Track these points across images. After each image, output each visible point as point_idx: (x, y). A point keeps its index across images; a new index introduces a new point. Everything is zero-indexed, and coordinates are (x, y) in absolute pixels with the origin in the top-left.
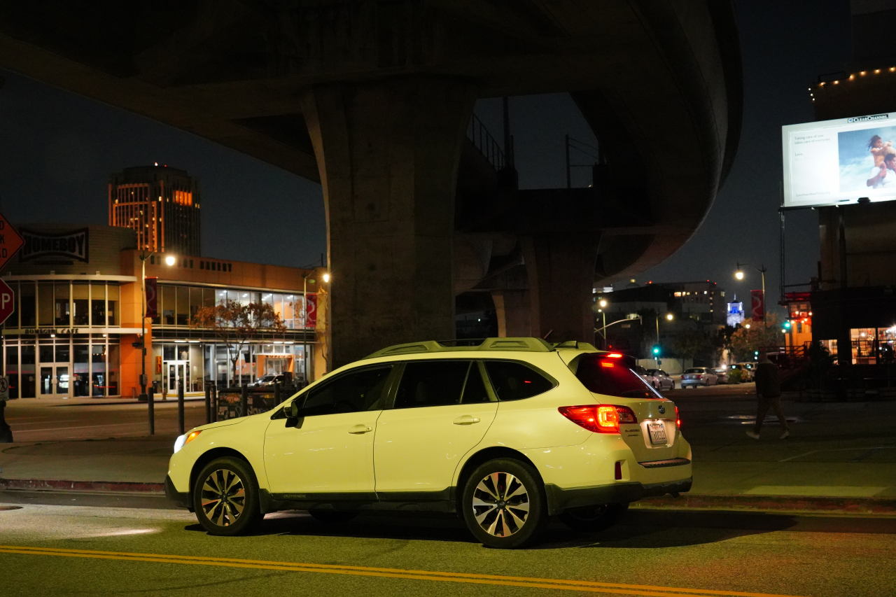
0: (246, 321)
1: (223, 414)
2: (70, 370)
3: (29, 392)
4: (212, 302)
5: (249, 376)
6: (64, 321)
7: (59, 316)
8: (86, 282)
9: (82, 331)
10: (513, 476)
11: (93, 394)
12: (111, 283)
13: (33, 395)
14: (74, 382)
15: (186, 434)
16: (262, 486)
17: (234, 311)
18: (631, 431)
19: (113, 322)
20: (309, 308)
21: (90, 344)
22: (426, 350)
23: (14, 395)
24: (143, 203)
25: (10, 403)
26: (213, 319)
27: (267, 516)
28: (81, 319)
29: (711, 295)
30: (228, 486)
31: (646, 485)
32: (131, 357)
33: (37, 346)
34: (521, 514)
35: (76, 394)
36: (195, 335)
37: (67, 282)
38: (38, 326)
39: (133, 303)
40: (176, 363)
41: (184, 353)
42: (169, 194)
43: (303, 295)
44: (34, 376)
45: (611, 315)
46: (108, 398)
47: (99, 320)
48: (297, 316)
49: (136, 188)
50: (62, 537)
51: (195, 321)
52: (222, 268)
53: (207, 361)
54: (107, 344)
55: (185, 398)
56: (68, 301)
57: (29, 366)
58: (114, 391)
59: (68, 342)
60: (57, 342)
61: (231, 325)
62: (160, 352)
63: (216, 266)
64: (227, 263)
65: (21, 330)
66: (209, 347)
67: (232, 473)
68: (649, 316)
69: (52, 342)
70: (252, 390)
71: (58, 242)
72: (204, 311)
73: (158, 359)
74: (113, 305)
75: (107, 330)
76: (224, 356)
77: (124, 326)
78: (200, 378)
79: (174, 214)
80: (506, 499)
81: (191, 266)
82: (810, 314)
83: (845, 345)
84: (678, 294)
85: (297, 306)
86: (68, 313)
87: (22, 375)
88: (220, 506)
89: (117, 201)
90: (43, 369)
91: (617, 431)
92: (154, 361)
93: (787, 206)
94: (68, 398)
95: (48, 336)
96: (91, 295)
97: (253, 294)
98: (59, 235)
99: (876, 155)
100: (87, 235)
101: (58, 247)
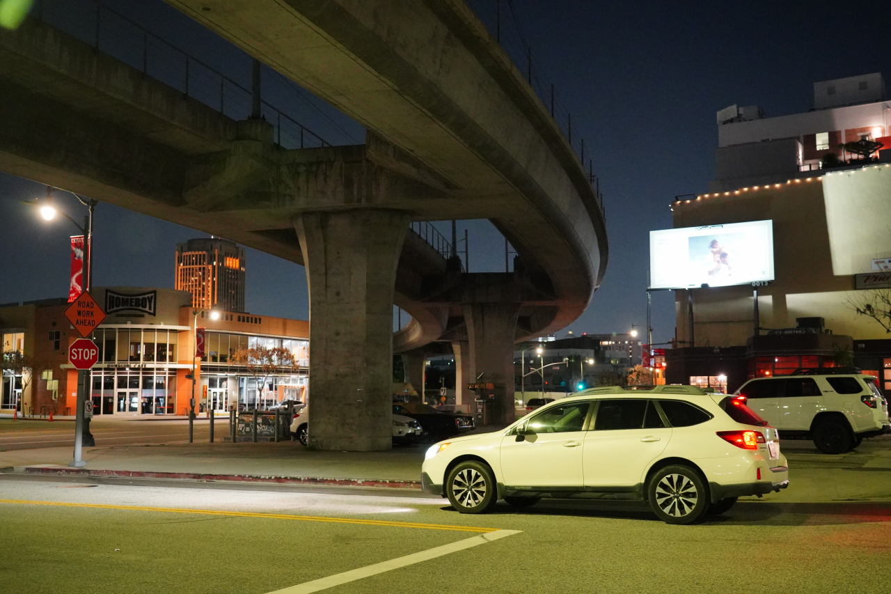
0: (271, 360)
2: (139, 394)
3: (108, 410)
4: (246, 346)
5: (272, 401)
6: (136, 358)
7: (132, 355)
8: (153, 330)
9: (148, 366)
11: (156, 412)
12: (171, 331)
13: (111, 412)
14: (142, 403)
17: (261, 353)
19: (172, 359)
21: (155, 375)
23: (97, 412)
24: (202, 266)
25: (95, 418)
26: (245, 358)
28: (149, 357)
32: (184, 387)
33: (116, 376)
36: (233, 370)
37: (139, 330)
38: (117, 362)
39: (187, 345)
40: (218, 390)
42: (222, 260)
44: (112, 398)
46: (167, 416)
47: (162, 358)
51: (233, 360)
52: (254, 321)
53: (241, 389)
54: (167, 376)
56: (140, 343)
57: (109, 391)
58: (171, 410)
59: (139, 373)
60: (130, 373)
61: (259, 363)
62: (206, 382)
63: (250, 319)
64: (257, 317)
65: (104, 365)
66: (243, 379)
69: (126, 373)
71: (134, 301)
72: (239, 353)
73: (204, 388)
74: (172, 347)
75: (167, 365)
76: (253, 385)
77: (180, 362)
78: (235, 402)
79: (224, 274)
81: (231, 319)
82: (664, 365)
84: (605, 343)
86: (139, 352)
87: (104, 398)
89: (182, 264)
90: (119, 393)
91: (755, 448)
92: (202, 388)
93: (653, 286)
94: (138, 415)
95: (124, 369)
96: (156, 339)
97: (277, 340)
98: (133, 296)
99: (715, 253)
100: (155, 295)
101: (133, 304)
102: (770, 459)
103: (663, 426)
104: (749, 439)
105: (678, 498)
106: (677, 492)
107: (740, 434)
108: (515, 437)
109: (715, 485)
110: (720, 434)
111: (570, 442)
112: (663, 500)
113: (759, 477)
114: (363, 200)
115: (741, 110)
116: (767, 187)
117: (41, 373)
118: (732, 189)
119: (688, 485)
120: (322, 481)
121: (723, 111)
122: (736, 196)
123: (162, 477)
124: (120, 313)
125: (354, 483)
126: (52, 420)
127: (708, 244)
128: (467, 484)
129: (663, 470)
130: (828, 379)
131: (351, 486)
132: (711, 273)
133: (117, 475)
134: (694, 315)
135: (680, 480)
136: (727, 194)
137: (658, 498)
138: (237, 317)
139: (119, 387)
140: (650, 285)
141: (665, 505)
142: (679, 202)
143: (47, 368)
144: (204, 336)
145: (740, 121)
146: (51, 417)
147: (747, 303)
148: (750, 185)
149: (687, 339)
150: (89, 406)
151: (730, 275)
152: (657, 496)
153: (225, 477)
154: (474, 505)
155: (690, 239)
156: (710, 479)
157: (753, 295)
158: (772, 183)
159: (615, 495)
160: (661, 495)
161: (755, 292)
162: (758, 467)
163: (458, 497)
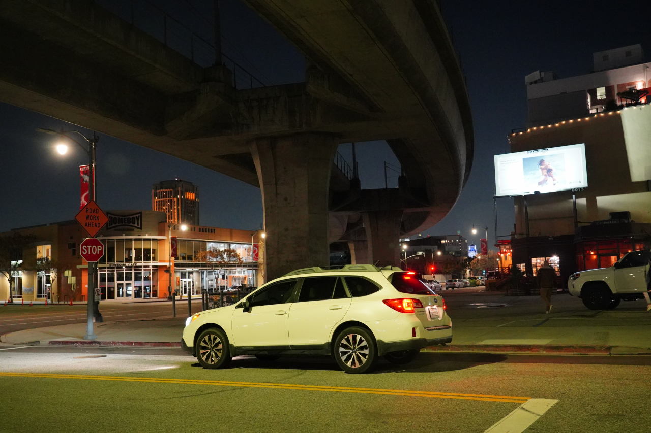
0: (223, 258)
1: (211, 306)
2: (133, 285)
3: (111, 296)
4: (205, 249)
5: (224, 287)
6: (130, 259)
7: (127, 257)
8: (141, 239)
9: (138, 264)
10: (360, 336)
11: (144, 297)
12: (154, 240)
13: (113, 298)
14: (135, 291)
15: (192, 317)
16: (231, 343)
17: (216, 253)
18: (420, 312)
19: (154, 259)
20: (254, 251)
21: (143, 271)
22: (314, 272)
23: (103, 298)
24: (170, 199)
25: (102, 302)
26: (206, 257)
27: (234, 359)
28: (138, 259)
29: (460, 242)
30: (213, 343)
31: (429, 340)
32: (163, 278)
33: (116, 273)
34: (364, 355)
35: (135, 297)
36: (197, 266)
37: (131, 239)
38: (116, 262)
39: (165, 250)
40: (187, 280)
41: (191, 275)
42: (183, 194)
43: (251, 244)
44: (114, 288)
45: (409, 253)
46: (152, 299)
47: (147, 259)
48: (249, 255)
49: (166, 192)
50: (128, 371)
51: (197, 259)
53: (202, 279)
54: (151, 271)
55: (191, 298)
56: (131, 249)
57: (111, 283)
58: (155, 295)
59: (132, 270)
60: (126, 270)
61: (215, 260)
62: (179, 275)
63: (207, 230)
64: (213, 229)
65: (107, 265)
66: (204, 272)
67: (216, 336)
68: (429, 253)
69: (123, 270)
70: (226, 294)
71: (126, 219)
72: (201, 253)
73: (177, 279)
74: (154, 251)
75: (151, 264)
76: (211, 276)
77: (160, 261)
78: (199, 288)
79: (185, 203)
80: (356, 348)
81: (195, 231)
82: (511, 251)
83: (529, 266)
84: (443, 241)
85: (249, 250)
86: (131, 255)
87: (108, 288)
88: (210, 353)
89: (156, 198)
90: (119, 284)
92: (175, 279)
93: (498, 195)
94: (132, 299)
95: (122, 267)
96: (143, 246)
97: (226, 244)
98: (127, 216)
100: (141, 215)
101: (126, 222)
114: (304, 126)
115: (543, 74)
116: (579, 120)
117: (64, 272)
118: (553, 123)
121: (530, 75)
122: (557, 127)
124: (117, 228)
126: (72, 304)
127: (538, 163)
132: (540, 183)
133: (121, 345)
134: (529, 215)
136: (550, 126)
138: (198, 230)
139: (118, 280)
140: (496, 194)
142: (514, 134)
143: (68, 268)
144: (176, 243)
145: (542, 82)
146: (72, 303)
147: (569, 204)
148: (567, 119)
149: (525, 231)
150: (98, 292)
155: (524, 160)
157: (572, 199)
161: (574, 196)
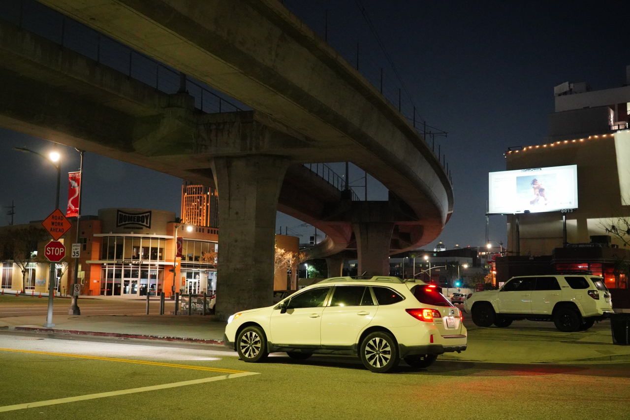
2: (138, 282)
3: (117, 292)
6: (138, 257)
8: (149, 238)
9: (145, 263)
12: (162, 239)
13: (119, 294)
19: (161, 258)
21: (149, 269)
23: (110, 294)
24: (199, 195)
28: (146, 257)
31: (444, 346)
32: (168, 277)
33: (123, 269)
36: (203, 267)
37: (139, 238)
38: (123, 259)
39: (171, 249)
40: (193, 280)
44: (120, 284)
47: (154, 257)
51: (203, 260)
53: (209, 280)
54: (158, 270)
56: (139, 247)
57: (118, 279)
59: (138, 268)
60: (132, 268)
62: (185, 275)
63: (216, 232)
66: (212, 273)
69: (130, 267)
71: (136, 218)
73: (183, 278)
74: (161, 250)
75: (158, 263)
77: (167, 261)
78: (205, 289)
81: (203, 232)
86: (139, 253)
87: (115, 284)
89: (186, 194)
90: (125, 281)
91: (431, 321)
92: (180, 279)
93: (490, 213)
94: (137, 296)
95: (128, 264)
96: (151, 244)
98: (137, 214)
99: (535, 189)
100: (150, 214)
101: (136, 220)
102: (446, 329)
103: (373, 305)
104: (426, 315)
105: (379, 354)
106: (379, 350)
107: (421, 311)
108: (280, 310)
109: (402, 346)
110: (408, 311)
111: (313, 314)
112: (370, 355)
113: (432, 341)
114: (253, 149)
115: (572, 85)
116: (574, 141)
118: (549, 143)
119: (386, 346)
120: (196, 341)
121: (559, 86)
122: (552, 147)
123: (98, 335)
125: (216, 342)
127: (531, 182)
128: (250, 342)
129: (370, 335)
130: (565, 278)
131: (214, 344)
132: (531, 202)
133: (70, 333)
134: (520, 232)
135: (381, 342)
136: (545, 146)
137: (367, 354)
138: (207, 231)
139: (125, 276)
140: (488, 211)
141: (371, 358)
142: (510, 152)
144: (182, 243)
145: (571, 94)
147: (558, 225)
148: (562, 140)
149: (515, 250)
150: (77, 287)
151: (546, 204)
152: (366, 352)
153: (136, 336)
154: (253, 356)
155: (518, 178)
156: (399, 342)
157: (562, 219)
158: (578, 138)
159: (340, 352)
160: (369, 352)
161: (564, 217)
162: (431, 334)
163: (243, 351)
